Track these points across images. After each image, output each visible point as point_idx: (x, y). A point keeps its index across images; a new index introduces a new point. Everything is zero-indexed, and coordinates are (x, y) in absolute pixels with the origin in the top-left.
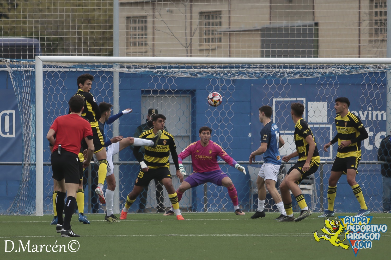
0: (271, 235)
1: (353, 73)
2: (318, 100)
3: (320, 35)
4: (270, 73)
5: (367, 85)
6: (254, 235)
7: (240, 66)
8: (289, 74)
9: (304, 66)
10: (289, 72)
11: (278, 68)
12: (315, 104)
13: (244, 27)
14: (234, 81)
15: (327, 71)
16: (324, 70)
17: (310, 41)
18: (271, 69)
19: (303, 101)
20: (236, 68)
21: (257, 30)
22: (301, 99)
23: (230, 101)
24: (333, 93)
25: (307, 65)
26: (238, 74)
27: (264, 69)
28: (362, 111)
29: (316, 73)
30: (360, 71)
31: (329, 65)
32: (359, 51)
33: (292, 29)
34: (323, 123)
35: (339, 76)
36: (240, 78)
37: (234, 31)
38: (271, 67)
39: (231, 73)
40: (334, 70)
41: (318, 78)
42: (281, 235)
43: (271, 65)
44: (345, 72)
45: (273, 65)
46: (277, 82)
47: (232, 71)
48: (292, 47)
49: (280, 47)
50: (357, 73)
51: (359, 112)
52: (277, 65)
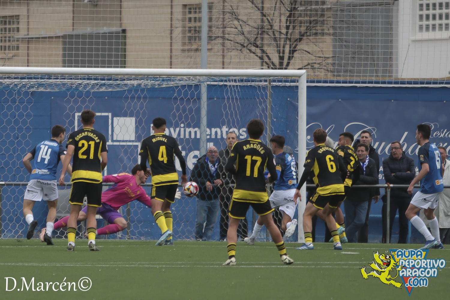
0: (71, 264)
1: (164, 86)
2: (125, 115)
3: (127, 43)
4: (72, 85)
5: (179, 99)
6: (53, 264)
7: (40, 77)
8: (94, 86)
9: (110, 77)
10: (93, 84)
11: (81, 79)
12: (122, 119)
13: (44, 34)
14: (33, 93)
15: (135, 83)
16: (132, 82)
17: (117, 50)
18: (73, 81)
19: (108, 116)
20: (35, 78)
21: (58, 37)
22: (106, 114)
23: (28, 116)
24: (141, 108)
25: (113, 76)
26: (37, 85)
27: (65, 80)
28: (173, 127)
29: (123, 85)
30: (171, 84)
31: (137, 76)
32: (171, 62)
33: (97, 36)
34: (130, 141)
35: (148, 89)
36: (39, 90)
37: (33, 38)
38: (74, 79)
39: (29, 85)
40: (143, 82)
41: (126, 90)
42: (83, 264)
43: (73, 75)
44: (155, 84)
45: (75, 76)
46: (80, 94)
47: (30, 82)
48: (97, 56)
49: (83, 56)
50: (168, 86)
51: (170, 128)
52: (80, 75)
